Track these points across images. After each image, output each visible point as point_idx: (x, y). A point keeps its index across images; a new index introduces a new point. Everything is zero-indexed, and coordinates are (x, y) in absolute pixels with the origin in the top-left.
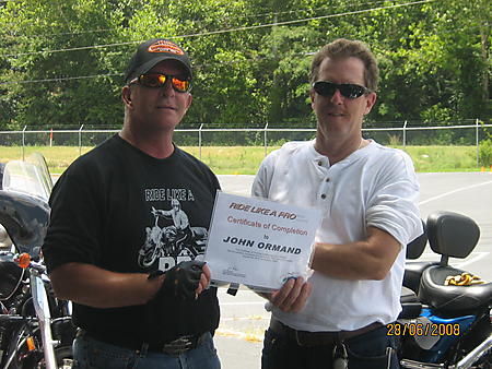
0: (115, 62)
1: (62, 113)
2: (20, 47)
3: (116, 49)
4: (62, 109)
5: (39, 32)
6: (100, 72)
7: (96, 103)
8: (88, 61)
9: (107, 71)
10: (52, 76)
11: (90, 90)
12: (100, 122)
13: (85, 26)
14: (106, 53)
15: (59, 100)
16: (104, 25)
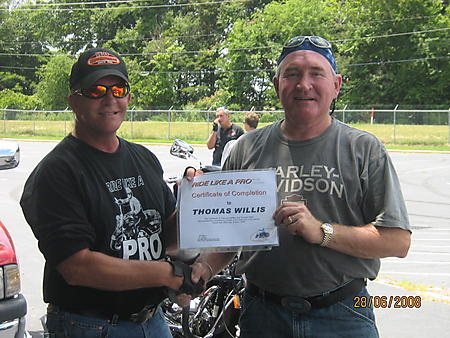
0: (433, 48)
1: (382, 94)
2: (347, 33)
3: (434, 35)
4: (383, 90)
5: (364, 20)
6: (418, 57)
7: (414, 85)
8: (407, 47)
9: (425, 56)
10: (375, 60)
11: (409, 72)
12: (418, 103)
13: (405, 14)
14: (424, 38)
15: (380, 82)
16: (423, 13)
